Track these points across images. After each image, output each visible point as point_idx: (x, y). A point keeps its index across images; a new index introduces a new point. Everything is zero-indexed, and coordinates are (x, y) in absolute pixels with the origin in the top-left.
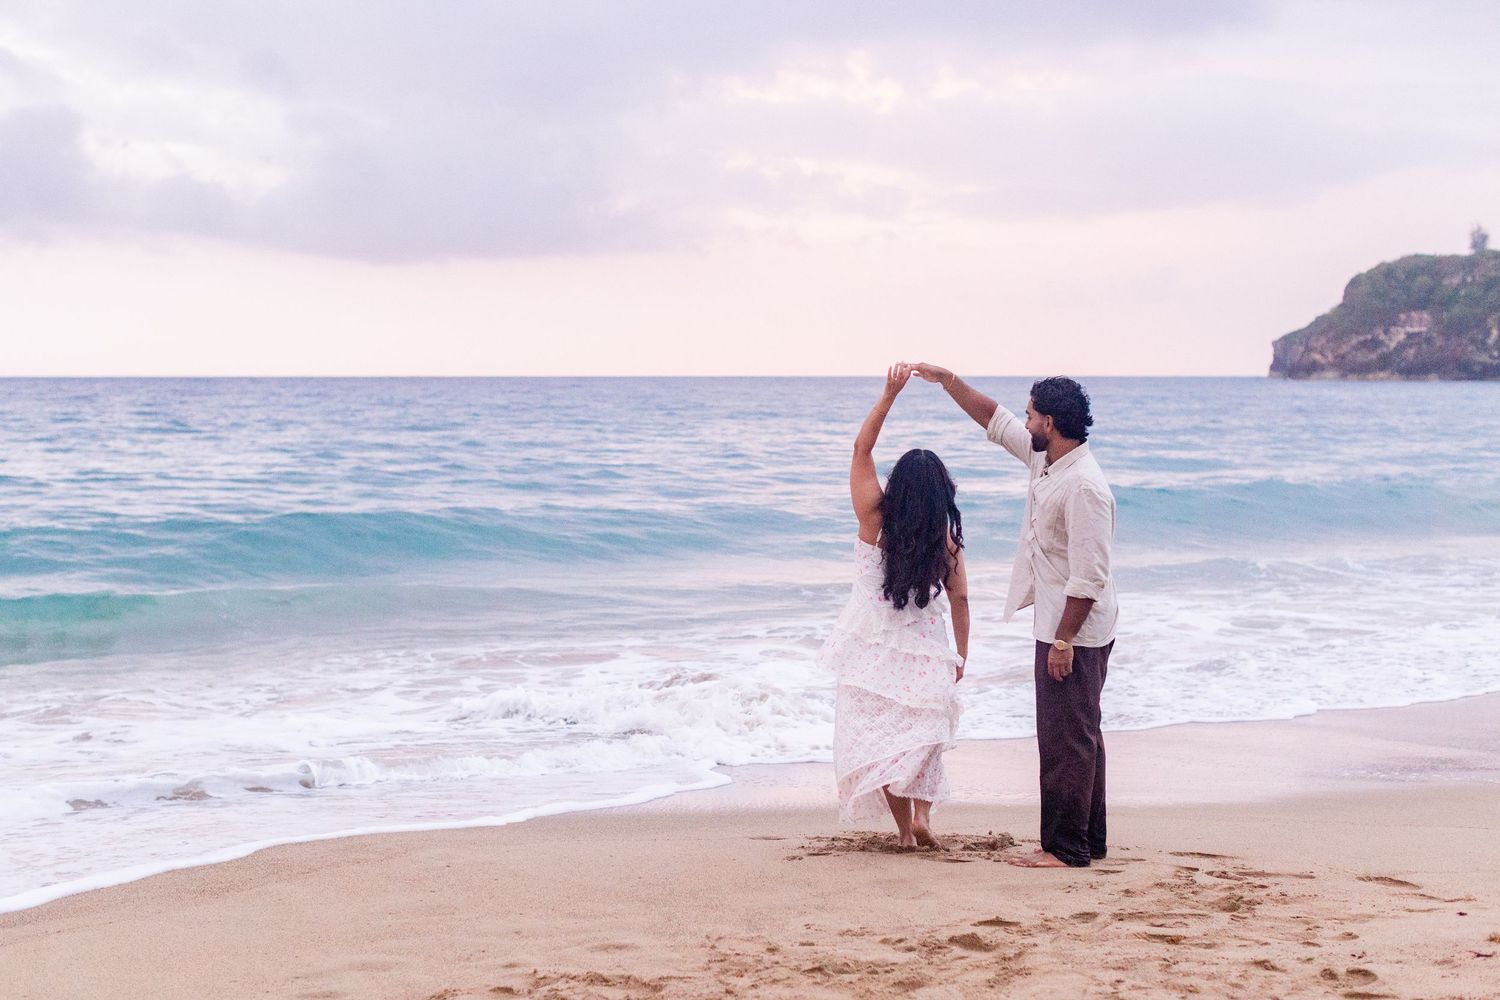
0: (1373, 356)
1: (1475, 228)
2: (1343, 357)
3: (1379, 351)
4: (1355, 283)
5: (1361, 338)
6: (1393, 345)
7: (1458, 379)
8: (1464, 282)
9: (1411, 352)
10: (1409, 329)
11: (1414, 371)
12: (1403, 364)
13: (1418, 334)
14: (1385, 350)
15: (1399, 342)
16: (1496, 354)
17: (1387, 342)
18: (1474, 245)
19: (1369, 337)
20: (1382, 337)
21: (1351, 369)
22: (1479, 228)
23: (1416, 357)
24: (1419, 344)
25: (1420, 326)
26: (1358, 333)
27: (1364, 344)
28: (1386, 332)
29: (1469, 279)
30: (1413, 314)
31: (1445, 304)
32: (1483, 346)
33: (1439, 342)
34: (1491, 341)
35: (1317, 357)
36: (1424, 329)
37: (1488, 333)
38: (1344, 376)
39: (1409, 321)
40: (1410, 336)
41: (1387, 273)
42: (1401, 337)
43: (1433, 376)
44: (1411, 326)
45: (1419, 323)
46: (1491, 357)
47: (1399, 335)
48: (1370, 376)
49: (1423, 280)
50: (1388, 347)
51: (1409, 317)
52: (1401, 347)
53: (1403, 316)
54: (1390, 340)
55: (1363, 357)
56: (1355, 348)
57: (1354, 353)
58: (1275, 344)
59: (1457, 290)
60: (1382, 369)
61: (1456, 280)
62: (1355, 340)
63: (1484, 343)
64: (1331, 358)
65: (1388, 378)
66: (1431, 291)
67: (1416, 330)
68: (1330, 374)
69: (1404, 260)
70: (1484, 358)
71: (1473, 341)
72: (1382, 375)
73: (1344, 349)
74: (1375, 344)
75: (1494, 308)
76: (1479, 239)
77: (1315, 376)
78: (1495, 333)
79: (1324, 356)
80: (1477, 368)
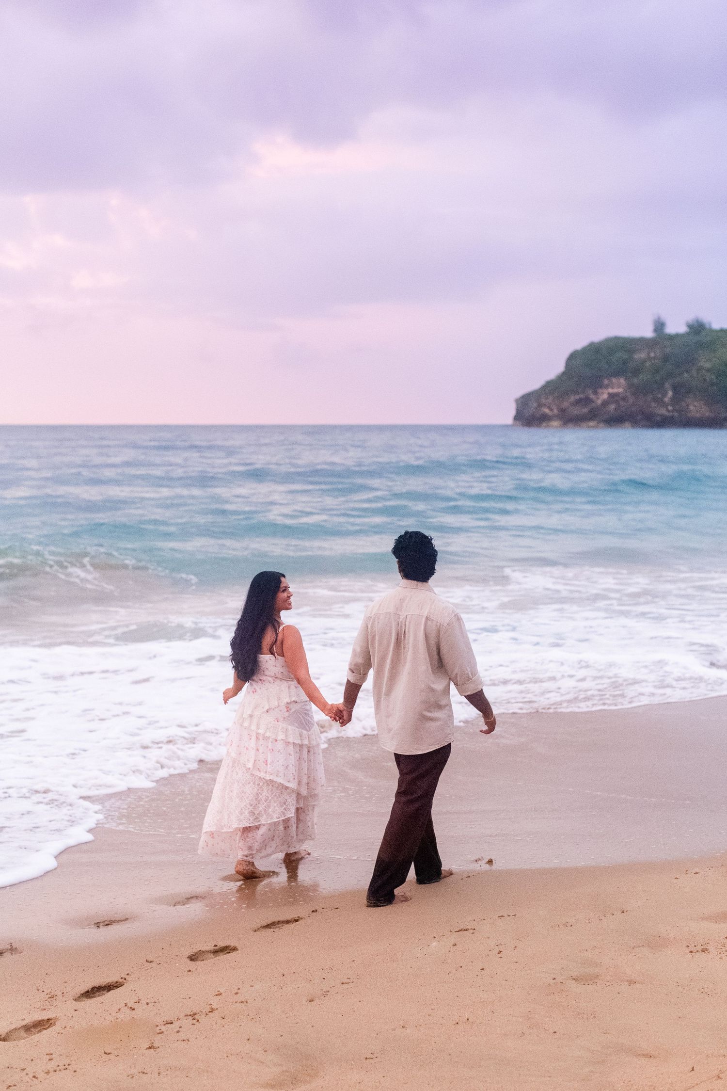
0: (586, 410)
1: (656, 318)
2: (563, 411)
3: (590, 406)
4: (573, 357)
5: (578, 397)
6: (599, 402)
7: (645, 427)
8: (649, 358)
9: (612, 407)
10: (611, 391)
11: (615, 421)
12: (608, 416)
13: (616, 394)
14: (593, 405)
15: (604, 400)
16: (670, 408)
17: (595, 400)
18: (656, 330)
19: (582, 396)
20: (592, 396)
21: (570, 420)
22: (659, 318)
23: (615, 410)
24: (617, 402)
25: (618, 388)
26: (575, 393)
27: (578, 402)
28: (595, 393)
29: (652, 355)
30: (614, 380)
31: (636, 372)
32: (661, 403)
33: (632, 399)
34: (667, 399)
35: (546, 410)
36: (621, 390)
37: (665, 394)
38: (565, 424)
39: (611, 385)
40: (611, 395)
41: (595, 349)
42: (605, 396)
43: (627, 424)
44: (612, 388)
45: (617, 386)
46: (668, 411)
48: (584, 425)
49: (620, 355)
50: (596, 403)
51: (611, 381)
52: (605, 403)
53: (606, 382)
54: (598, 398)
55: (577, 411)
56: (572, 404)
57: (572, 408)
58: (517, 401)
59: (643, 362)
60: (591, 419)
61: (642, 355)
62: (572, 398)
63: (662, 400)
64: (556, 411)
65: (596, 426)
66: (625, 362)
67: (616, 391)
68: (555, 423)
69: (608, 340)
70: (663, 411)
71: (655, 399)
72: (591, 424)
73: (565, 404)
74: (587, 401)
75: (670, 375)
76: (659, 326)
77: (544, 424)
78: (670, 393)
79: (551, 410)
80: (658, 419)
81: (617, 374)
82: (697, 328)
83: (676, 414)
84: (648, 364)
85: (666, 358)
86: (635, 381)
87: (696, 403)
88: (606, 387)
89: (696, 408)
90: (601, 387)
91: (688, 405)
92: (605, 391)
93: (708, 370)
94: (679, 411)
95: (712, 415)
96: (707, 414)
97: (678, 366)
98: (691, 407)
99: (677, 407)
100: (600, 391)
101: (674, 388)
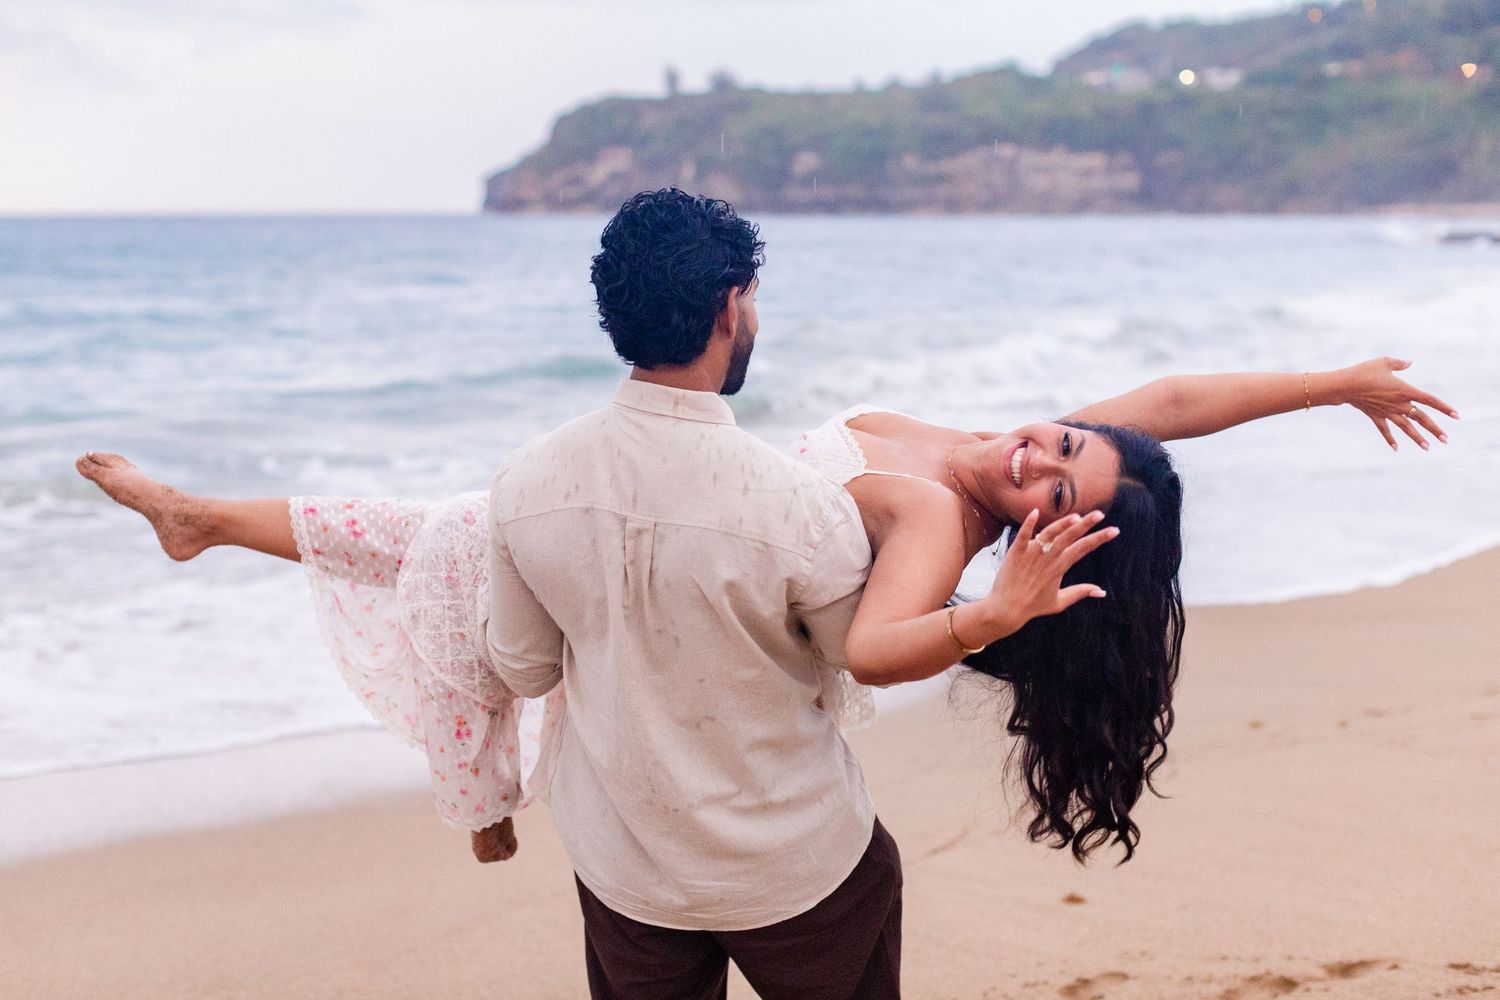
0: (576, 193)
1: (668, 67)
2: (549, 193)
3: (582, 187)
4: (561, 121)
5: (567, 175)
6: (594, 183)
9: (614, 190)
10: (612, 167)
12: (609, 201)
13: (619, 172)
14: (585, 187)
15: (604, 179)
17: (590, 179)
18: (668, 87)
20: (584, 175)
21: (557, 205)
22: (671, 67)
25: (621, 164)
27: (570, 182)
28: (588, 170)
30: (613, 150)
31: (644, 141)
35: (526, 193)
36: (623, 167)
37: (679, 171)
38: (551, 211)
39: (609, 160)
40: (611, 174)
41: (590, 112)
42: (604, 175)
44: (613, 164)
45: (619, 160)
47: (601, 173)
49: (622, 119)
50: (590, 184)
51: (608, 154)
52: (603, 185)
53: (603, 153)
54: (593, 177)
55: (566, 193)
56: (562, 184)
57: (562, 189)
58: (485, 181)
59: (654, 128)
61: (653, 120)
62: (562, 177)
64: (538, 194)
66: (629, 128)
67: (617, 167)
68: (539, 209)
69: (604, 100)
73: (552, 185)
76: (672, 78)
78: (689, 169)
81: (619, 143)
82: (722, 84)
84: (659, 131)
85: (681, 124)
86: (644, 153)
88: (603, 162)
90: (597, 161)
92: (601, 167)
93: (741, 140)
95: (743, 198)
100: (594, 167)
101: (698, 163)
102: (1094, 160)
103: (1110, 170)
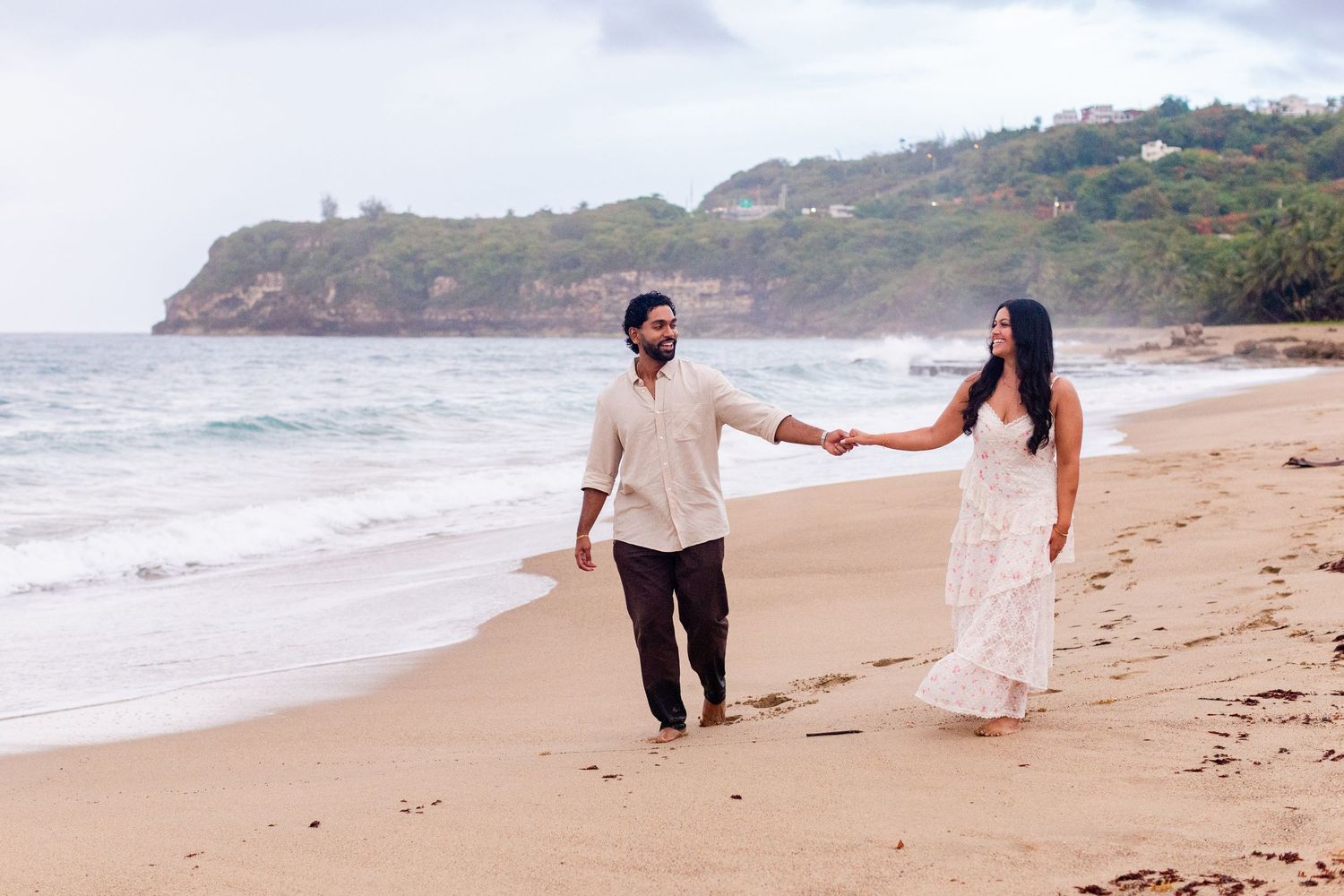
0: (234, 314)
1: (325, 198)
2: (205, 314)
3: (240, 309)
4: (218, 245)
5: (223, 297)
6: (252, 303)
7: (302, 334)
8: (313, 248)
9: (269, 309)
10: (267, 289)
11: (270, 326)
12: (261, 321)
13: (274, 293)
14: (244, 307)
15: (258, 301)
16: (333, 311)
17: (246, 301)
18: (325, 214)
19: (230, 295)
20: (242, 296)
21: (213, 326)
22: (329, 199)
23: (271, 313)
24: (275, 303)
25: (276, 285)
26: (220, 292)
27: (226, 302)
28: (245, 291)
29: (317, 244)
30: (270, 275)
31: (297, 266)
32: (322, 305)
33: (291, 300)
34: (328, 300)
35: (183, 314)
36: (279, 289)
37: (326, 293)
38: (206, 332)
39: (265, 282)
40: (267, 295)
41: (246, 236)
42: (259, 296)
44: (268, 286)
45: (273, 283)
46: (329, 314)
47: (257, 294)
48: (230, 332)
49: (278, 244)
50: (247, 305)
51: (265, 277)
52: (259, 305)
53: (260, 277)
54: (249, 298)
55: (223, 314)
56: (216, 306)
57: (216, 310)
59: (306, 254)
60: (242, 325)
61: (307, 244)
62: (216, 299)
63: (323, 302)
64: (196, 316)
65: (247, 334)
66: (284, 254)
67: (272, 289)
68: (194, 330)
69: (265, 225)
70: (324, 315)
71: (314, 300)
72: (241, 331)
73: (208, 306)
74: (235, 302)
75: (337, 270)
76: (329, 207)
77: (181, 332)
78: (332, 292)
79: (189, 312)
80: (317, 325)
81: (273, 268)
82: (375, 212)
83: (341, 319)
84: (312, 256)
85: (334, 250)
86: (297, 277)
87: (365, 306)
88: (261, 285)
89: (363, 310)
90: (253, 284)
91: (354, 308)
92: (258, 289)
93: (380, 264)
94: (343, 315)
95: (385, 320)
96: (379, 319)
97: (348, 258)
98: (359, 311)
99: (340, 311)
100: (252, 289)
101: (340, 286)
102: (713, 285)
103: (723, 294)
